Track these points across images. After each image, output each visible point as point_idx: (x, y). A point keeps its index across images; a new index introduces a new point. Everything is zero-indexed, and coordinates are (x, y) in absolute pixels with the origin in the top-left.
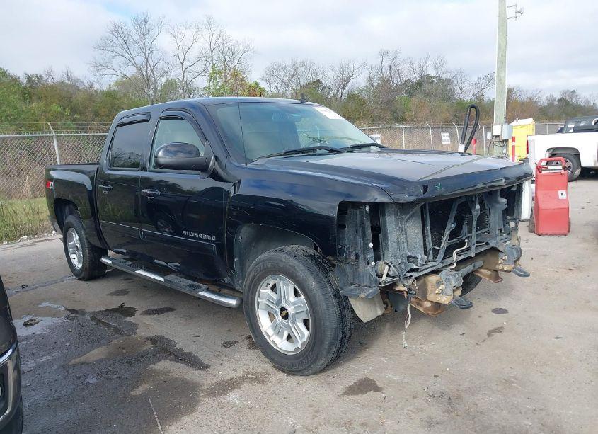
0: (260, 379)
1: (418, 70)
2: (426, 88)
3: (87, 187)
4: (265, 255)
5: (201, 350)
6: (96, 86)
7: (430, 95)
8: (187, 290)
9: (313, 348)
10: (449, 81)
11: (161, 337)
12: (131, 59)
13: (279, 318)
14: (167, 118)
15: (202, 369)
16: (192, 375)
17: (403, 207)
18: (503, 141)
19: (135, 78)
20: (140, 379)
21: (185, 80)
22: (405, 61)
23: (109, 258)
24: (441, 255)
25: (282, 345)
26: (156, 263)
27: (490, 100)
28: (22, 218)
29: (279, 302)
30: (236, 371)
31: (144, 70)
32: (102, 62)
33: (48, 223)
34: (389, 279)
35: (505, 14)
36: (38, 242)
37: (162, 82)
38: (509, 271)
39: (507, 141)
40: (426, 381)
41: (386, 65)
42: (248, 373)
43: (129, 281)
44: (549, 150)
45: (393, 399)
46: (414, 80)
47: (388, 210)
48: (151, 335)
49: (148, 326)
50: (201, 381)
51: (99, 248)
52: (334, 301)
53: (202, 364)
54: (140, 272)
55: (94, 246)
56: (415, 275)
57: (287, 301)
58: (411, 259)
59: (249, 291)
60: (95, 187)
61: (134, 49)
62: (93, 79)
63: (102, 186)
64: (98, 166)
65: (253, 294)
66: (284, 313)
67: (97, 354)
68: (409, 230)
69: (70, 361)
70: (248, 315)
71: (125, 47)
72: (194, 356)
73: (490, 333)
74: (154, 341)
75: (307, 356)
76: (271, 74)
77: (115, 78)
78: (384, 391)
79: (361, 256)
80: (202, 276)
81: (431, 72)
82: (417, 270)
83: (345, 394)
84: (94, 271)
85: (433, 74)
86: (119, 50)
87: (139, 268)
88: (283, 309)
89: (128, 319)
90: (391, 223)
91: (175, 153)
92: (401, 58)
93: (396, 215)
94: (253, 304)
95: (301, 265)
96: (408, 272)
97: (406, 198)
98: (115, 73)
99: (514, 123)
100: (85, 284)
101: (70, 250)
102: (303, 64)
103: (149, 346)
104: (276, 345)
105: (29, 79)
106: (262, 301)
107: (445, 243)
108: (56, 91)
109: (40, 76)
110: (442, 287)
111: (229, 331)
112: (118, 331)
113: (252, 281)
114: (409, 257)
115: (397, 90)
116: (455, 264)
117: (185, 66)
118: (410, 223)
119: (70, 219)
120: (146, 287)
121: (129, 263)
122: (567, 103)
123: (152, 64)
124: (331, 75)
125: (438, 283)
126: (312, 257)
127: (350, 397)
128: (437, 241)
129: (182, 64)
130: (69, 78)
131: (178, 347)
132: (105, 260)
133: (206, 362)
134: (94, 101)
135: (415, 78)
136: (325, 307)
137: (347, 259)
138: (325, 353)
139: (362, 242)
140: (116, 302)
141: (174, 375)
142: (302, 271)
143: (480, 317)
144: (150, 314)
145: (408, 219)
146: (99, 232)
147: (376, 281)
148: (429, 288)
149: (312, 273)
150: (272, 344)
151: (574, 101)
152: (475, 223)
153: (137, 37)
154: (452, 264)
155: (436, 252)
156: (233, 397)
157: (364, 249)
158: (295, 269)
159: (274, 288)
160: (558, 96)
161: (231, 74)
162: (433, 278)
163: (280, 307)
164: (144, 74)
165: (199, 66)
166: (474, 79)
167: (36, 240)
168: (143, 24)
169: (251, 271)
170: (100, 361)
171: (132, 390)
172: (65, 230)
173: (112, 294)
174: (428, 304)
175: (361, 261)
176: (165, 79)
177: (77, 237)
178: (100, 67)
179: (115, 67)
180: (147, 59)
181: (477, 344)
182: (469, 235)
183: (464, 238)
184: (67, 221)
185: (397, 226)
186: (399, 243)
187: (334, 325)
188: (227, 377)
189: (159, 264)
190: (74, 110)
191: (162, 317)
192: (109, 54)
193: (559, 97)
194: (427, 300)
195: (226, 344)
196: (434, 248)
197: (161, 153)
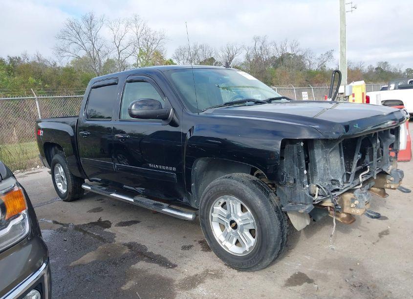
0: (217, 275)
1: (280, 50)
2: (286, 61)
3: (69, 133)
4: (217, 181)
5: (167, 253)
6: (58, 65)
7: (289, 67)
8: (152, 208)
9: (260, 252)
10: (301, 57)
11: (135, 243)
12: (82, 45)
13: (229, 229)
14: (131, 81)
15: (171, 268)
16: (165, 272)
17: (328, 143)
18: (346, 97)
19: (86, 58)
20: (126, 277)
21: (120, 59)
22: (271, 44)
23: (87, 185)
24: (352, 178)
25: (232, 248)
26: (125, 188)
27: (329, 69)
28: (14, 157)
29: (229, 216)
30: (198, 269)
31: (91, 52)
32: (62, 48)
33: (38, 159)
34: (320, 198)
35: (344, 9)
36: (28, 174)
37: (104, 60)
38: (394, 189)
39: (348, 96)
40: (344, 274)
41: (258, 47)
42: (207, 270)
43: (100, 201)
44: (382, 102)
45: (324, 289)
46: (278, 57)
47: (316, 145)
48: (127, 242)
49: (124, 235)
50: (173, 277)
51: (78, 177)
52: (275, 215)
53: (170, 264)
54: (114, 195)
55: (76, 177)
56: (338, 193)
57: (236, 216)
58: (334, 182)
59: (204, 208)
60: (76, 133)
61: (84, 38)
62: (56, 60)
63: (82, 132)
64: (77, 118)
65: (208, 210)
66: (234, 225)
67: (89, 257)
68: (331, 160)
69: (70, 263)
70: (204, 226)
71: (78, 36)
72: (163, 258)
73: (381, 235)
74: (130, 246)
75: (255, 258)
76: (180, 53)
77: (71, 59)
78: (315, 283)
79: (298, 181)
80: (163, 197)
81: (289, 51)
82: (338, 190)
83: (286, 285)
84: (76, 194)
85: (290, 52)
86: (74, 39)
87: (112, 192)
88: (232, 222)
89: (106, 230)
90: (318, 154)
91: (141, 106)
92: (268, 41)
93: (322, 149)
94: (207, 218)
95: (248, 188)
96: (332, 192)
97: (334, 135)
98: (71, 55)
99: (352, 84)
100: (68, 204)
101: (57, 180)
102: (201, 47)
103: (127, 251)
104: (228, 249)
105: (11, 60)
106: (215, 216)
107: (354, 169)
108: (30, 68)
109: (19, 58)
110: (356, 202)
111: (184, 237)
112: (101, 239)
113: (207, 201)
114: (332, 180)
115: (266, 63)
116: (361, 184)
117: (120, 49)
118: (332, 155)
119: (57, 157)
120: (115, 205)
121: (104, 188)
122: (382, 71)
123: (97, 48)
124: (221, 54)
125: (353, 200)
126: (254, 182)
127: (291, 288)
128: (349, 169)
129: (118, 48)
130: (39, 59)
131: (149, 250)
132: (84, 186)
133: (173, 262)
134: (57, 75)
135: (278, 55)
136: (269, 220)
137: (286, 183)
138: (269, 255)
139: (298, 170)
140: (95, 217)
141: (151, 273)
142: (249, 193)
143: (368, 223)
144: (122, 226)
145: (331, 152)
146: (79, 166)
147: (311, 199)
148: (346, 203)
149: (258, 194)
150: (224, 248)
151: (386, 69)
152: (375, 154)
153: (85, 30)
154: (359, 185)
155: (348, 176)
156: (200, 290)
157: (300, 175)
158: (244, 192)
159: (224, 205)
160: (375, 66)
161: (154, 54)
162: (348, 196)
163: (229, 220)
164: (92, 55)
165: (130, 49)
166: (318, 55)
167: (28, 172)
168: (90, 21)
169: (206, 193)
170: (93, 263)
171: (122, 285)
172: (52, 165)
173: (90, 211)
174: (344, 216)
175: (298, 185)
176: (106, 59)
177: (62, 170)
178: (61, 51)
179: (71, 50)
180: (94, 45)
181: (374, 243)
182: (371, 162)
183: (367, 165)
184: (54, 158)
185: (323, 157)
186: (324, 170)
187: (277, 233)
188: (192, 274)
189: (127, 189)
190: (45, 81)
191: (132, 227)
192: (67, 42)
193: (377, 67)
194: (344, 213)
195: (184, 248)
196: (347, 174)
197: (133, 107)
